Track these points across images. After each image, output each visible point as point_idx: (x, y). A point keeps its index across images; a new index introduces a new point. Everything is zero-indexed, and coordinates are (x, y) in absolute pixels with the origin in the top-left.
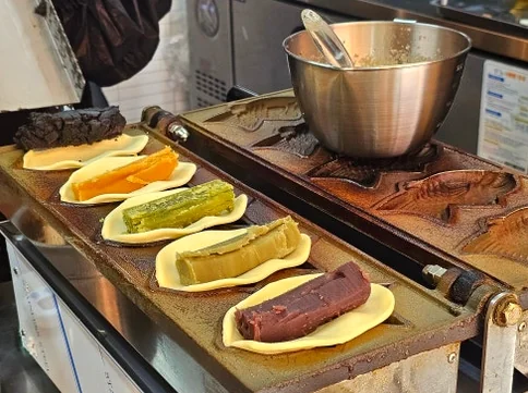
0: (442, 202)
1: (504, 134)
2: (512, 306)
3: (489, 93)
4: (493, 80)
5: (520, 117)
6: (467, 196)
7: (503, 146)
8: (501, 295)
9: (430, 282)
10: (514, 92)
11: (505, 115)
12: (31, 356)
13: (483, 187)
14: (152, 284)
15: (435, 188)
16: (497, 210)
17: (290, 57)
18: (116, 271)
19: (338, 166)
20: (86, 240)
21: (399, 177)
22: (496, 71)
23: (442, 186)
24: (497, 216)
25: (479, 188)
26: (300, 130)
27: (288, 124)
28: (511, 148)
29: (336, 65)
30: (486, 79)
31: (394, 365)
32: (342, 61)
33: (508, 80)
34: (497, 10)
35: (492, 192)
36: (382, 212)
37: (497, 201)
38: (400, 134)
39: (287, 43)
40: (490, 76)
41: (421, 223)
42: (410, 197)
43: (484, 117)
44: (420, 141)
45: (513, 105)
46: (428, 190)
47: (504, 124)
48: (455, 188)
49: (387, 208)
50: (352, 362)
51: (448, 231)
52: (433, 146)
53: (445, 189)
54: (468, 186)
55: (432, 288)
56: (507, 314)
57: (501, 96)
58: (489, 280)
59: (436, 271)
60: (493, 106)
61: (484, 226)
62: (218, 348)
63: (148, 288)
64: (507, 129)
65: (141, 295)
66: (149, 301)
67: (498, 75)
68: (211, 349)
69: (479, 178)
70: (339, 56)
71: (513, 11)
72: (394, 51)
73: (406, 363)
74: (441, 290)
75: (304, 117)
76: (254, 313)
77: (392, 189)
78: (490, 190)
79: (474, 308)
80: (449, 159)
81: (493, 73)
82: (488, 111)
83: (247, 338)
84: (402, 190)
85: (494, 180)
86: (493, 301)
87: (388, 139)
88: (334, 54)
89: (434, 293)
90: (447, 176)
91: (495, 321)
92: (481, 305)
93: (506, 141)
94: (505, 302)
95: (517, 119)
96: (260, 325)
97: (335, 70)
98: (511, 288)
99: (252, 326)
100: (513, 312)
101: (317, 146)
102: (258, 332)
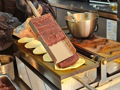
0: (94, 45)
1: (112, 34)
2: (105, 61)
3: (108, 26)
4: (109, 23)
5: (115, 30)
6: (99, 44)
7: (112, 36)
8: (103, 59)
9: (91, 58)
10: (113, 26)
11: (111, 30)
12: (21, 78)
13: (102, 42)
14: (43, 61)
15: (93, 43)
16: (104, 45)
17: (66, 20)
18: (36, 59)
19: (76, 40)
20: (31, 54)
21: (87, 41)
22: (109, 21)
23: (94, 42)
24: (104, 47)
25: (101, 42)
26: (69, 34)
27: (67, 33)
28: (113, 37)
29: (74, 21)
30: (107, 23)
31: (85, 72)
32: (75, 21)
33: (111, 23)
34: (109, 9)
35: (103, 43)
36: (83, 47)
37: (104, 44)
38: (86, 33)
39: (65, 18)
40: (108, 23)
41: (90, 48)
42: (88, 44)
43: (107, 31)
44: (91, 34)
45: (113, 28)
46: (92, 43)
47: (111, 32)
48: (97, 42)
49: (84, 46)
50: (77, 71)
51: (95, 50)
52: (93, 35)
53: (95, 43)
54: (99, 42)
55: (92, 59)
56: (104, 62)
57: (110, 26)
58: (101, 57)
59: (92, 56)
60: (109, 28)
61: (101, 48)
62: (54, 70)
63: (42, 61)
64: (112, 33)
65: (41, 63)
66: (42, 63)
67: (110, 22)
68: (53, 70)
69: (101, 40)
70: (74, 20)
71: (112, 10)
72: (85, 18)
73: (87, 71)
74: (93, 59)
75: (69, 31)
76: (60, 63)
77: (85, 43)
78: (103, 42)
79: (99, 62)
80: (96, 37)
81: (108, 22)
82: (108, 30)
83: (60, 68)
84: (87, 43)
85: (104, 41)
86: (102, 60)
87: (85, 34)
88: (73, 19)
89: (92, 60)
90: (95, 40)
91: (102, 64)
92: (100, 61)
93: (112, 35)
94: (104, 60)
95: (114, 31)
96: (62, 65)
97: (74, 22)
98: (105, 58)
99: (60, 66)
100: (105, 62)
101: (72, 36)
102: (61, 67)
